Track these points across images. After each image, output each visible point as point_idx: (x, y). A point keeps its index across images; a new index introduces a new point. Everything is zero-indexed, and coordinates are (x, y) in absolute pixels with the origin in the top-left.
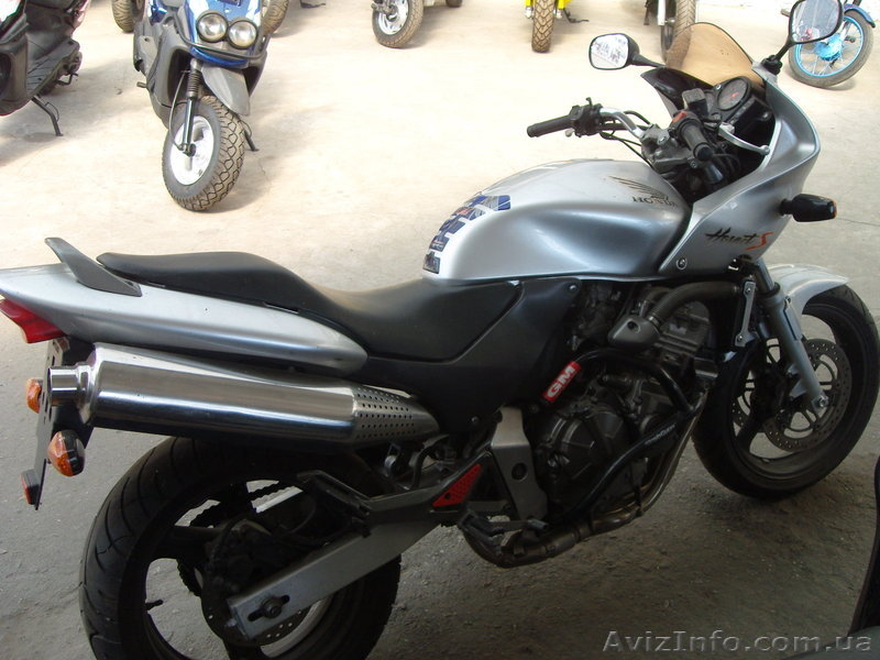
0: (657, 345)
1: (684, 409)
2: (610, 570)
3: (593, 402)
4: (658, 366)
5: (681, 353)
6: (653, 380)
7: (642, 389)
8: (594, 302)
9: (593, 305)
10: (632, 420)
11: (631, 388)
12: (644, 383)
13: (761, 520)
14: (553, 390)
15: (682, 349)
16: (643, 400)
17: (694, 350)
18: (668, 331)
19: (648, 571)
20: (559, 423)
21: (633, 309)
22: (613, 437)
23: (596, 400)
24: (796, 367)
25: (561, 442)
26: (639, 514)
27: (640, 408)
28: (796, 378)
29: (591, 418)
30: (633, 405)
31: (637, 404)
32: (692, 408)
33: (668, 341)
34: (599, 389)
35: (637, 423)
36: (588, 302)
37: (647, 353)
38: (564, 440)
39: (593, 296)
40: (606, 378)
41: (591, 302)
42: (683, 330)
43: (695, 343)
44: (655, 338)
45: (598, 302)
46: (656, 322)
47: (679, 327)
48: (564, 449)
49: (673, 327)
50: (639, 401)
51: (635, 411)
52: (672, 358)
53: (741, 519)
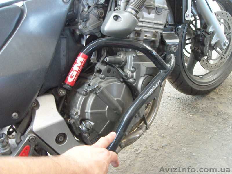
0: (137, 29)
1: (163, 68)
2: (138, 154)
3: (101, 79)
4: (141, 43)
5: (154, 31)
6: (140, 53)
7: (134, 61)
8: (86, 7)
9: (86, 10)
10: (132, 83)
11: (126, 62)
12: (134, 57)
13: (204, 106)
14: (72, 77)
15: (154, 28)
16: (136, 68)
17: (162, 27)
18: (143, 18)
19: (157, 150)
20: (80, 99)
21: (116, 6)
22: (120, 99)
23: (103, 76)
24: (213, 28)
25: (85, 112)
26: (147, 128)
27: (135, 74)
28: (213, 33)
29: (102, 92)
30: (130, 73)
31: (132, 72)
32: (168, 66)
33: (144, 25)
34: (104, 68)
35: (134, 84)
36: (81, 8)
37: (132, 35)
38: (86, 111)
39: (84, 3)
40: (107, 59)
41: (85, 8)
42: (152, 15)
43: (161, 23)
44: (135, 24)
45: (89, 7)
46: (133, 12)
47: (149, 14)
48: (88, 116)
49: (145, 14)
50: (133, 69)
51: (132, 77)
52: (149, 35)
53: (195, 108)
